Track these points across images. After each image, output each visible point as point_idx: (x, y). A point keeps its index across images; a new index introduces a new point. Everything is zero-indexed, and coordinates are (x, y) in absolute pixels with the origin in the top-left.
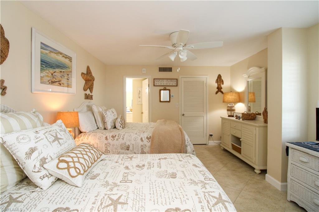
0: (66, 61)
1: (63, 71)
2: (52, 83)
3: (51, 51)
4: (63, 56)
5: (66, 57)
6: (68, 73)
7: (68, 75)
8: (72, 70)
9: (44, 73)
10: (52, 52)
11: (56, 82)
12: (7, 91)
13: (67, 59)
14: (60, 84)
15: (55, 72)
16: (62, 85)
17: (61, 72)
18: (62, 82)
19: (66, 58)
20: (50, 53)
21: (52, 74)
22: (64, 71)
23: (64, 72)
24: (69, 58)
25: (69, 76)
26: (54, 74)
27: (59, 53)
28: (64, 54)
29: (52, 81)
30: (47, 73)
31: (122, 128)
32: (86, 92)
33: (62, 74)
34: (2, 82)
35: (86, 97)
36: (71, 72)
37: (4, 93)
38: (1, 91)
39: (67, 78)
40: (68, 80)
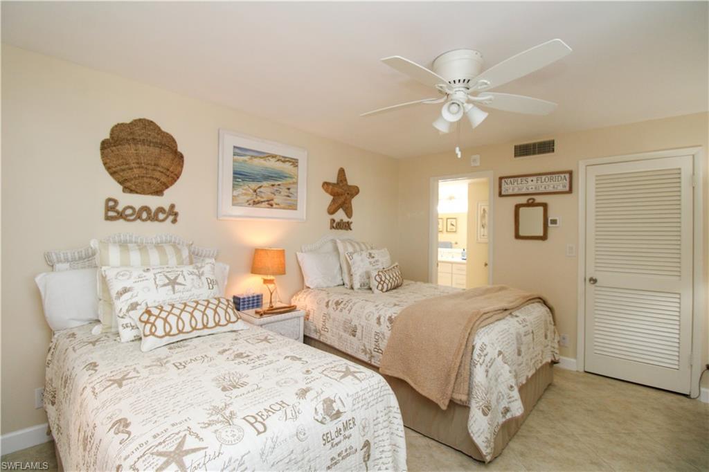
0: (287, 167)
1: (277, 183)
2: (254, 204)
3: (252, 156)
4: (278, 160)
5: (284, 160)
6: (289, 187)
7: (289, 189)
8: (297, 179)
9: (240, 189)
10: (256, 157)
11: (262, 202)
12: (178, 218)
13: (287, 163)
14: (272, 205)
15: (260, 187)
16: (275, 206)
17: (273, 185)
18: (276, 201)
19: (284, 162)
20: (251, 159)
21: (255, 191)
22: (279, 183)
23: (279, 185)
24: (290, 162)
25: (291, 190)
26: (259, 190)
27: (269, 156)
28: (280, 156)
29: (254, 202)
30: (245, 190)
31: (382, 290)
32: (334, 216)
33: (275, 188)
34: (173, 206)
35: (334, 225)
36: (296, 183)
37: (174, 221)
38: (171, 218)
39: (286, 194)
40: (288, 198)
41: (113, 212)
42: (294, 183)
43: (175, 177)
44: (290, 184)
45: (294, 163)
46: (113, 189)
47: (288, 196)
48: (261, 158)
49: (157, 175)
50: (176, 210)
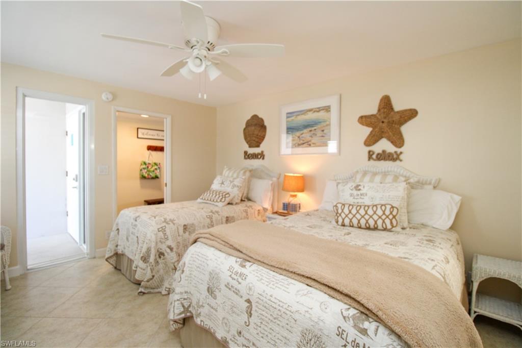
0: (322, 115)
1: (313, 129)
2: (298, 146)
4: (314, 112)
5: (319, 110)
6: (323, 129)
7: (323, 131)
8: (330, 122)
10: (298, 115)
11: (303, 143)
12: (265, 157)
13: (321, 111)
14: (310, 145)
15: (302, 134)
16: (312, 145)
17: (311, 131)
18: (313, 141)
19: (318, 111)
20: (296, 117)
21: (299, 137)
22: (315, 128)
23: (315, 130)
24: (323, 110)
25: (325, 132)
26: (301, 136)
27: (308, 111)
28: (315, 108)
29: (299, 144)
30: (293, 137)
32: (373, 148)
33: (312, 133)
34: (262, 152)
35: (374, 156)
36: (329, 125)
37: (263, 159)
38: (262, 157)
39: (321, 135)
40: (323, 138)
41: (247, 156)
42: (327, 125)
43: (263, 138)
44: (324, 126)
45: (327, 109)
46: (246, 147)
47: (323, 136)
48: (302, 114)
49: (254, 138)
50: (264, 153)
